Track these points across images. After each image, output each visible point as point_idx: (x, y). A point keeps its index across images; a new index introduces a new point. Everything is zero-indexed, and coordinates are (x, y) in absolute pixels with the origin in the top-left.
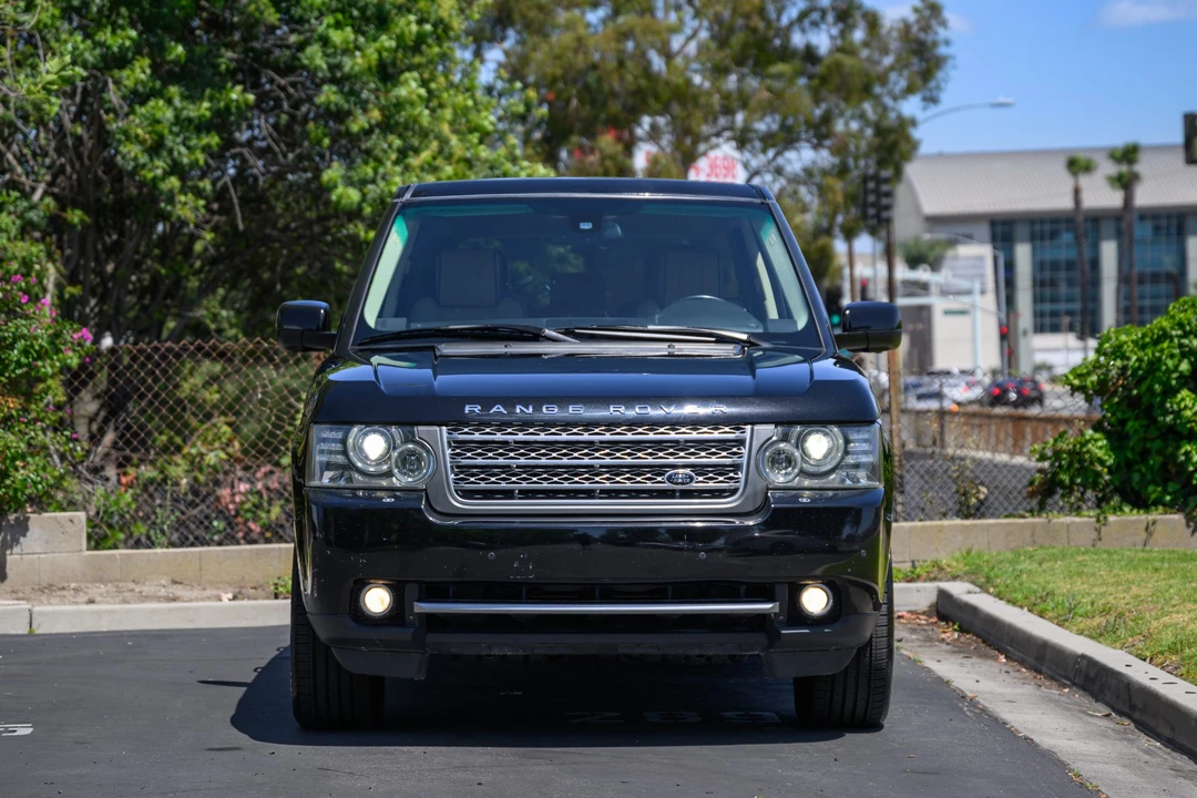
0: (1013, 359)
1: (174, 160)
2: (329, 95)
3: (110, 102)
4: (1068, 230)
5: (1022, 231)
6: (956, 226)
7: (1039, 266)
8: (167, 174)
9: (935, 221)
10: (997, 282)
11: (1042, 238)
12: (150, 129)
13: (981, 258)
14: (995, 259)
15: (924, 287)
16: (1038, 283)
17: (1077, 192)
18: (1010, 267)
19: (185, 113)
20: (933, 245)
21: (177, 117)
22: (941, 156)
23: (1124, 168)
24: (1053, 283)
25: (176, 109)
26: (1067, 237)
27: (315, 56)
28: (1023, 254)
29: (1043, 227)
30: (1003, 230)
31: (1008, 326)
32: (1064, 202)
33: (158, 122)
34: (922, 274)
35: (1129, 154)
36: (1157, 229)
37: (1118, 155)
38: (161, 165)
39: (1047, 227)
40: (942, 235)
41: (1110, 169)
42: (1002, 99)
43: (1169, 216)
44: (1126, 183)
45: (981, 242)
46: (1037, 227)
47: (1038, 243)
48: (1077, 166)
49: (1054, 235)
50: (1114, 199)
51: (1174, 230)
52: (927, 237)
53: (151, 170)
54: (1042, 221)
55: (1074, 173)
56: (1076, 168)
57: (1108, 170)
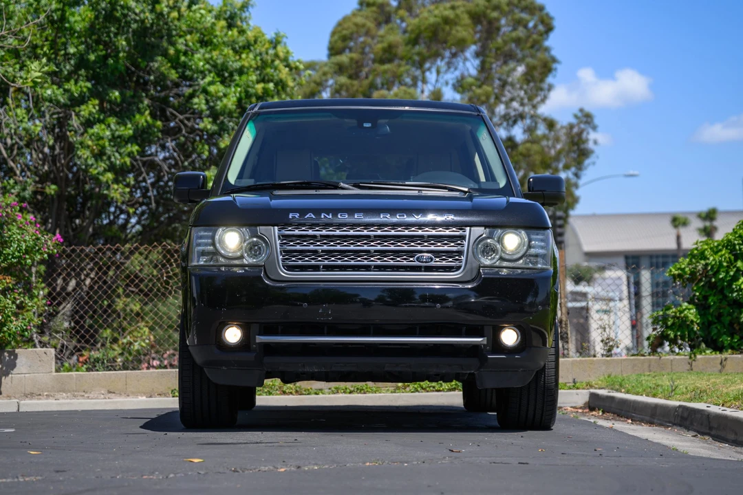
0: (640, 340)
1: (111, 163)
2: (207, 124)
3: (73, 126)
4: (672, 262)
5: (645, 262)
6: (604, 259)
7: (655, 284)
8: (105, 171)
9: (590, 255)
10: (629, 292)
11: (657, 267)
12: (96, 142)
13: (619, 278)
14: (628, 278)
15: (584, 295)
16: (654, 295)
17: (678, 238)
18: (637, 284)
19: (117, 133)
20: (589, 270)
21: (113, 135)
22: (594, 216)
23: (708, 224)
24: (665, 295)
25: (111, 130)
27: (199, 103)
28: (646, 276)
29: (659, 260)
30: (633, 261)
31: (637, 320)
32: (671, 245)
33: (102, 138)
34: (582, 288)
35: (710, 215)
37: (703, 215)
38: (102, 166)
39: (661, 260)
40: (594, 264)
41: (700, 224)
42: (631, 172)
44: (708, 232)
45: (620, 268)
46: (654, 260)
47: (655, 270)
48: (678, 222)
49: (664, 265)
52: (586, 264)
53: (96, 168)
54: (657, 257)
55: (676, 226)
56: (677, 223)
57: (698, 224)
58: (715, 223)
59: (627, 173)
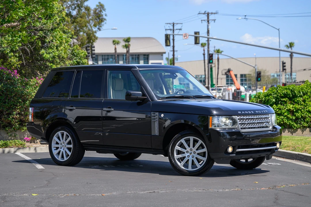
4: (111, 58)
5: (100, 58)
11: (105, 60)
17: (115, 49)
23: (127, 43)
26: (111, 60)
32: (113, 51)
35: (128, 40)
36: (133, 58)
37: (125, 40)
42: (114, 28)
43: (136, 55)
44: (127, 47)
46: (104, 57)
47: (104, 61)
49: (108, 59)
50: (124, 51)
51: (137, 59)
55: (114, 44)
56: (115, 43)
57: (123, 43)
58: (130, 43)
59: (112, 28)
